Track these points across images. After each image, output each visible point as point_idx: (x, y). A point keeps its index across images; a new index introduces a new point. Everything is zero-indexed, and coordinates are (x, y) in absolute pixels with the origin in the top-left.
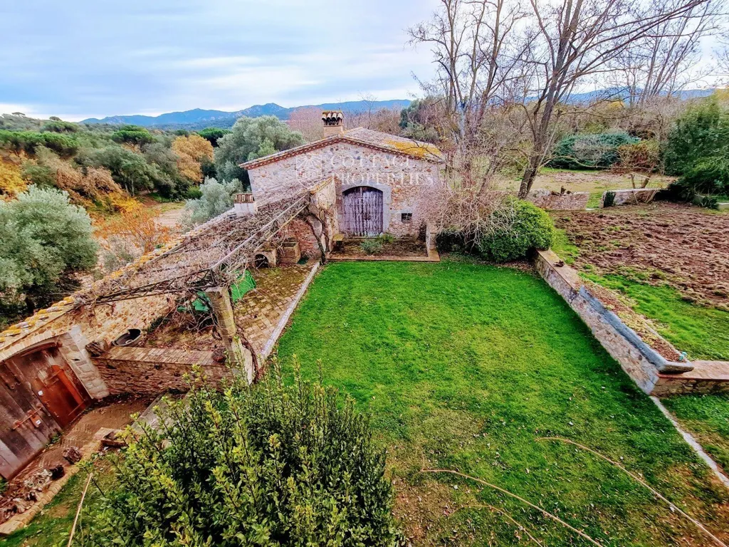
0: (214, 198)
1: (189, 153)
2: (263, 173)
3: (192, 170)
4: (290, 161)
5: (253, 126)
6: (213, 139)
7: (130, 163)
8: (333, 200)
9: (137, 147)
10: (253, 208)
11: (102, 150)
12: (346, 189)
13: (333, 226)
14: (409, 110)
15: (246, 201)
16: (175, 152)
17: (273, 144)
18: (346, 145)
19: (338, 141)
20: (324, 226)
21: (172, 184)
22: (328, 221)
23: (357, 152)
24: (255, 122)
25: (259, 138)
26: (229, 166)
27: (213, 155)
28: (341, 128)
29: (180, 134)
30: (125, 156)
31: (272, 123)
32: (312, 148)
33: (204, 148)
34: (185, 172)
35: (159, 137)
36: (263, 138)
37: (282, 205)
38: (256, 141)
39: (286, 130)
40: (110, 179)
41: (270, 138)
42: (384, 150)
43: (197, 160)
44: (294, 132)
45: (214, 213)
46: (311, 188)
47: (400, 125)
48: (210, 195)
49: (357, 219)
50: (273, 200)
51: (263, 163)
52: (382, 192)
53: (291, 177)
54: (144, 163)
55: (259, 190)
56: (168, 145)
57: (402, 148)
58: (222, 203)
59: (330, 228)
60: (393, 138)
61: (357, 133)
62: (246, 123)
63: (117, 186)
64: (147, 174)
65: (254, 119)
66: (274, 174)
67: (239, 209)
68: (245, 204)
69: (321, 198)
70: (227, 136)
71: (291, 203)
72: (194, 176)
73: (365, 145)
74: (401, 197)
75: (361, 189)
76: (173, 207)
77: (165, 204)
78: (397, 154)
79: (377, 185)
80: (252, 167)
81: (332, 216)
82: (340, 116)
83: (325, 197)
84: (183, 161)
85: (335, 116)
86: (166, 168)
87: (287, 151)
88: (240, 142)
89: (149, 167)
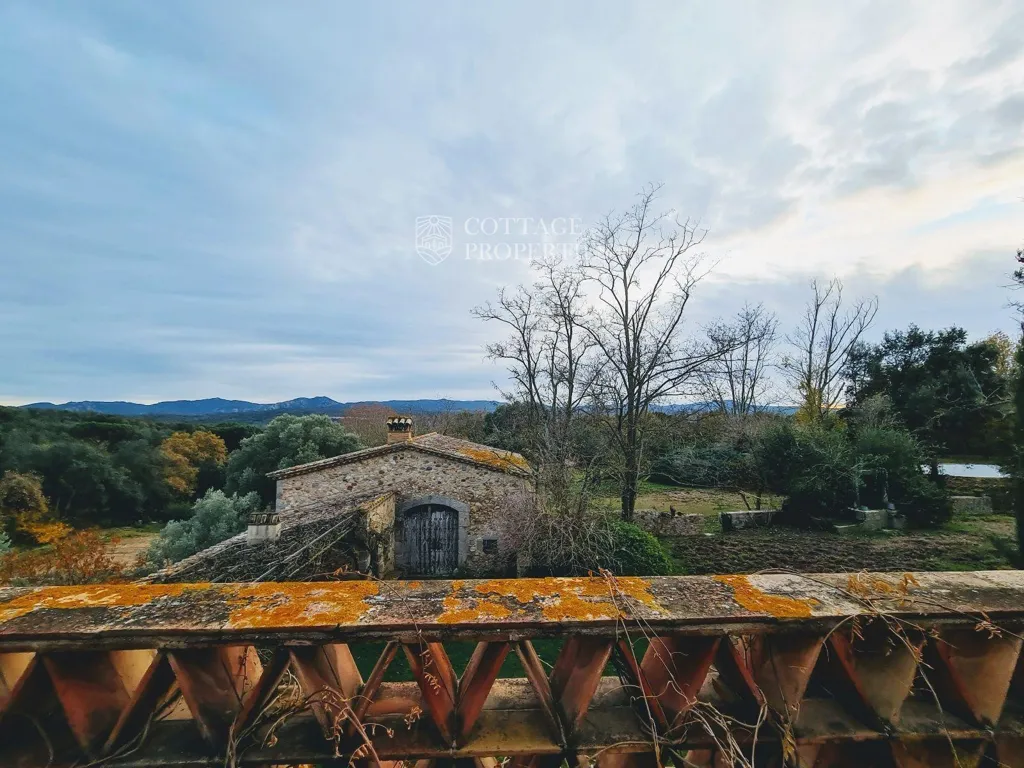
0: (211, 518)
1: (186, 454)
2: (298, 484)
3: (182, 477)
4: (339, 471)
5: (296, 426)
6: (232, 437)
7: (84, 465)
8: (389, 522)
9: (107, 443)
10: (275, 531)
11: (46, 446)
12: (409, 507)
13: (386, 560)
14: (495, 415)
15: (268, 522)
16: (166, 452)
17: (317, 448)
18: (414, 453)
19: (404, 448)
20: (375, 558)
21: (140, 496)
22: (380, 550)
23: (427, 462)
24: (299, 422)
25: (300, 441)
26: (247, 473)
27: (223, 458)
28: (410, 434)
29: (180, 428)
30: (82, 455)
31: (322, 423)
32: (371, 456)
33: (212, 448)
34: (170, 481)
35: (146, 431)
36: (306, 440)
37: (318, 527)
38: (295, 444)
39: (339, 431)
40: (37, 489)
41: (314, 441)
42: (460, 460)
43: (194, 462)
44: (349, 435)
45: (205, 541)
46: (365, 506)
47: (485, 430)
48: (207, 514)
49: (422, 549)
50: (305, 521)
51: (301, 472)
52: (457, 512)
53: (336, 491)
54: (108, 467)
55: (287, 508)
56: (156, 442)
57: (482, 459)
58: (223, 526)
59: (381, 562)
60: (474, 446)
61: (429, 440)
62: (288, 422)
63: (43, 501)
64: (106, 482)
65: (298, 418)
66: (313, 486)
67: (251, 534)
68: (264, 527)
69: (374, 519)
70: (256, 437)
71: (332, 526)
72: (182, 485)
73: (437, 454)
74: (482, 518)
75: (429, 509)
76: (127, 533)
77: (113, 530)
78: (476, 466)
79: (455, 505)
80: (284, 477)
81: (387, 543)
82: (409, 421)
83: (380, 516)
84: (173, 464)
85: (403, 421)
86: (141, 474)
87: (336, 458)
88: (273, 442)
89: (114, 472)
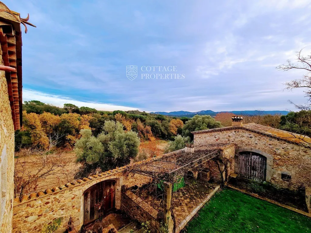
0: (178, 142)
1: (175, 125)
2: (200, 136)
3: (174, 130)
4: (213, 134)
5: (200, 118)
6: (184, 121)
7: (157, 125)
8: (232, 155)
9: (160, 121)
10: (192, 150)
11: (151, 121)
12: (241, 151)
13: (231, 169)
14: (287, 116)
15: (190, 147)
16: (171, 124)
17: (207, 125)
18: (243, 130)
19: (239, 128)
20: (226, 167)
21: (166, 133)
22: (228, 165)
23: (250, 135)
24: (201, 117)
25: (201, 123)
26: (187, 131)
27: (183, 126)
28: (242, 123)
29: (174, 118)
30: (156, 123)
31: (208, 118)
32: (225, 130)
33: (181, 124)
34: (172, 131)
35: (168, 119)
36: (203, 123)
37: (206, 152)
38: (200, 124)
39: (213, 120)
40: (150, 129)
41: (206, 123)
42: (268, 136)
43: (177, 127)
44: (217, 122)
45: (177, 148)
46: (222, 148)
47: (280, 123)
48: (177, 141)
49: (247, 168)
50: (203, 149)
51: (201, 132)
52: (266, 158)
53: (212, 140)
54: (161, 126)
55: (197, 143)
56: (169, 121)
57: (282, 136)
58: (181, 145)
59: (229, 169)
60: (276, 130)
61: (251, 125)
62: (197, 117)
63: (151, 132)
64: (160, 129)
65: (201, 116)
66: (205, 138)
67: (186, 149)
68: (189, 148)
69: (226, 153)
70: (189, 121)
71: (210, 153)
72: (174, 132)
73: (255, 132)
74: (281, 163)
75: (251, 153)
76: (164, 142)
77: (162, 140)
78: (278, 139)
79: (264, 154)
80: (196, 133)
81: (231, 163)
82: (242, 118)
83: (228, 152)
84: (173, 127)
85: (239, 118)
86: (166, 129)
87: (212, 129)
88: (194, 123)
89: (162, 127)
